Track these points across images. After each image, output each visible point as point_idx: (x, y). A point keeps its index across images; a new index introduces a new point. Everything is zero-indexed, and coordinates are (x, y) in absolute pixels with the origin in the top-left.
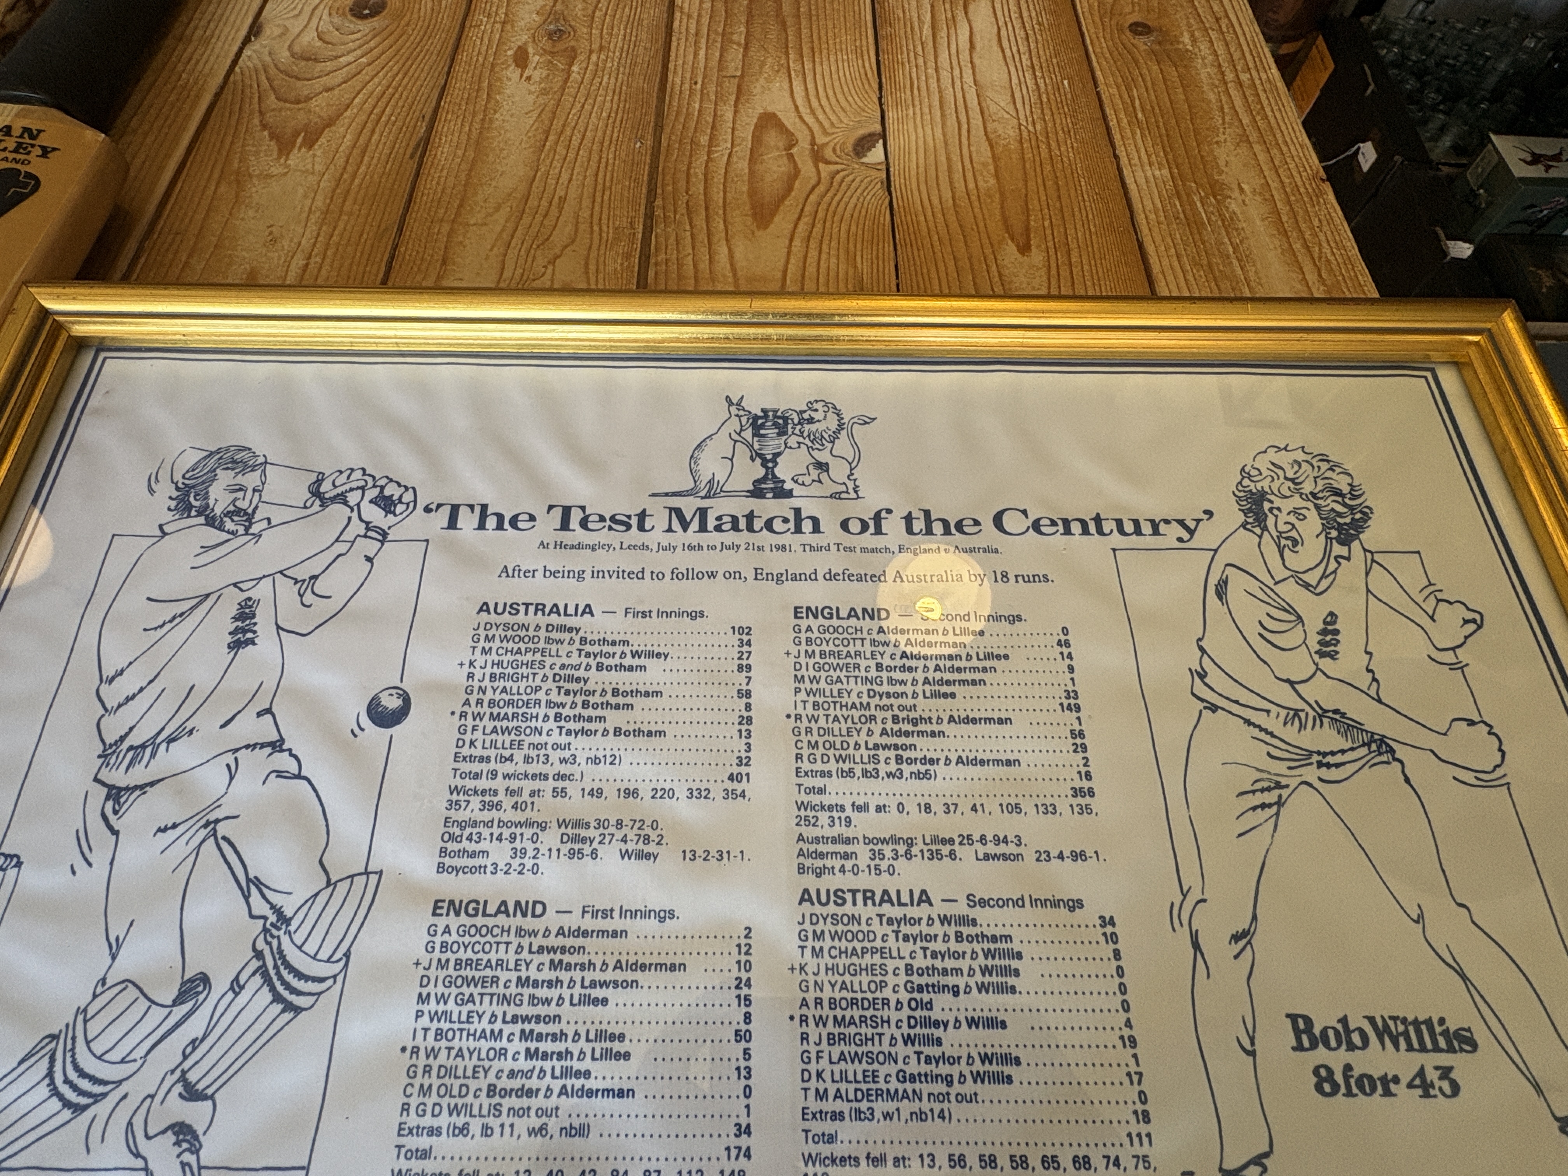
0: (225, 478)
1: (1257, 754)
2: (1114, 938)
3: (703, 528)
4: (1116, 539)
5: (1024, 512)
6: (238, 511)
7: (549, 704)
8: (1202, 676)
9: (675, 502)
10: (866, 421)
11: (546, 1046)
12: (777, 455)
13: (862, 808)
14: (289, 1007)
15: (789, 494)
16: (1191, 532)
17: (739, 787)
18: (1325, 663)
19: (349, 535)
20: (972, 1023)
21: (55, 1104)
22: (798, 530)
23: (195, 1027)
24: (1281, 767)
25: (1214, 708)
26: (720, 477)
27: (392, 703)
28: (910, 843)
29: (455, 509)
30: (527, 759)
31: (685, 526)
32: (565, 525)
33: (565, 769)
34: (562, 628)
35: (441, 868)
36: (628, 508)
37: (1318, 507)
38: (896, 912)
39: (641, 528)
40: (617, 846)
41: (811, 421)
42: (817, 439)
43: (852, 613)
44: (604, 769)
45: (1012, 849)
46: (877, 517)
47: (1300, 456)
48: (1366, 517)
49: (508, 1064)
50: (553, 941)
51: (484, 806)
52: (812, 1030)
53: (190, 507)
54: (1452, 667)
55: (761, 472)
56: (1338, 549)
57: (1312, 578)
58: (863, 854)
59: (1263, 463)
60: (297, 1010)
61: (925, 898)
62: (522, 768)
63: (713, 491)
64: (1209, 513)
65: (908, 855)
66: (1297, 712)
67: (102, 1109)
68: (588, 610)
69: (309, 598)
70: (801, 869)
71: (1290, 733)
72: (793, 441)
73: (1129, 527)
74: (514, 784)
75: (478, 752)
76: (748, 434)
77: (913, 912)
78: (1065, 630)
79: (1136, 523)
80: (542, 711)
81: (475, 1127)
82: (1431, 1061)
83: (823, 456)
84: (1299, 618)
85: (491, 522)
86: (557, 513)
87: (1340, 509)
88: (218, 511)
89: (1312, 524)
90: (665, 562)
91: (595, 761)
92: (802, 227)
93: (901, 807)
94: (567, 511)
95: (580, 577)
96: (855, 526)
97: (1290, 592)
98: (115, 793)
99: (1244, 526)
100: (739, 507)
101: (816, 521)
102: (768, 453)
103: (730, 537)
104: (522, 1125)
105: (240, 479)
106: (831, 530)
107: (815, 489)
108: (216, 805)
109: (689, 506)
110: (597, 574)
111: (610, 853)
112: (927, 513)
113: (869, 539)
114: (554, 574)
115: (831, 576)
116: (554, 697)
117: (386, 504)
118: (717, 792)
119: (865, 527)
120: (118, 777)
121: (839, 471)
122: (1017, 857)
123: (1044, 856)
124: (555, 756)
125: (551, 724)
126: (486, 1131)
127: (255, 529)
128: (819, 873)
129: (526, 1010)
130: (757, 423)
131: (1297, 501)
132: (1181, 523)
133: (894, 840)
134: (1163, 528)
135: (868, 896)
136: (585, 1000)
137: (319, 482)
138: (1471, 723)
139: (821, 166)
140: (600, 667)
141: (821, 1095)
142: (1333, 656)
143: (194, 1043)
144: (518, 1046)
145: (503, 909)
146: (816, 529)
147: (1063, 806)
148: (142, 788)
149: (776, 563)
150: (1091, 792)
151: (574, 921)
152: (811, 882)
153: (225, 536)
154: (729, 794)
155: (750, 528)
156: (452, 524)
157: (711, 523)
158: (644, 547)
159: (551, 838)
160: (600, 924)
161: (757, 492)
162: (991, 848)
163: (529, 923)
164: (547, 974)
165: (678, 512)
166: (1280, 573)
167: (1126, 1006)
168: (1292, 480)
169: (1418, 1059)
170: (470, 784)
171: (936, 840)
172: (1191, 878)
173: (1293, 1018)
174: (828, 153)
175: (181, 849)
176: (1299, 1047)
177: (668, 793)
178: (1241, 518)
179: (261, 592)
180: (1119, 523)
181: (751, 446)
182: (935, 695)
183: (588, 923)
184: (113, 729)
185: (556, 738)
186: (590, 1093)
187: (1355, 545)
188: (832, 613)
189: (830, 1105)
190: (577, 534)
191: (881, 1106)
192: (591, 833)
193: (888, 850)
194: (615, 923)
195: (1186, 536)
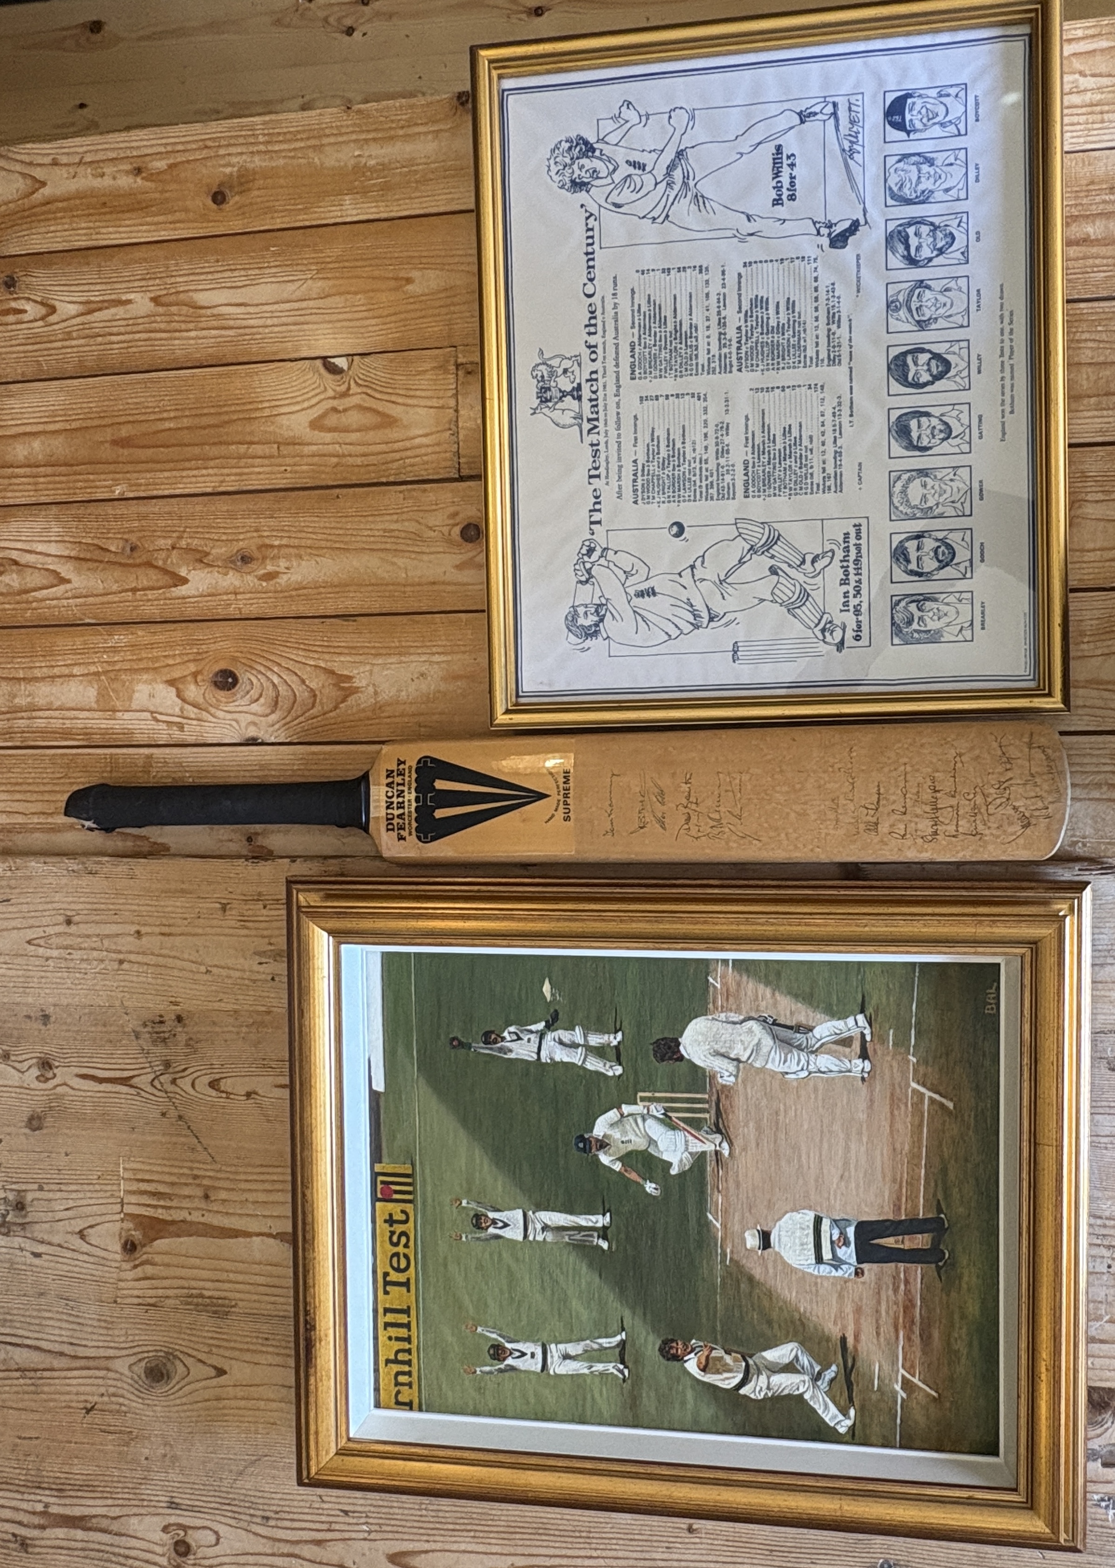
0: (581, 621)
1: (685, 202)
2: (750, 263)
3: (597, 419)
4: (596, 247)
5: (585, 285)
6: (596, 611)
7: (674, 470)
8: (654, 219)
9: (585, 432)
10: (541, 352)
11: (788, 452)
12: (560, 391)
13: (709, 352)
14: (778, 539)
15: (579, 385)
16: (591, 215)
17: (702, 397)
18: (648, 169)
19: (606, 564)
20: (778, 313)
21: (807, 603)
22: (596, 380)
23: (784, 567)
24: (689, 194)
25: (667, 216)
26: (573, 414)
27: (675, 529)
28: (720, 334)
29: (592, 523)
30: (695, 475)
31: (596, 427)
32: (598, 476)
33: (698, 460)
34: (643, 470)
35: (734, 498)
36: (589, 451)
37: (578, 158)
38: (744, 338)
39: (598, 445)
40: (725, 437)
41: (543, 377)
42: (552, 374)
43: (633, 356)
44: (698, 447)
45: (722, 297)
46: (589, 347)
47: (552, 162)
48: (582, 138)
49: (793, 464)
50: (756, 455)
51: (712, 487)
52: (782, 365)
53: (596, 631)
54: (647, 119)
55: (569, 397)
56: (597, 153)
57: (611, 168)
58: (725, 350)
59: (557, 178)
60: (779, 535)
61: (739, 328)
62: (698, 477)
63: (579, 416)
64: (582, 206)
65: (725, 334)
66: (668, 184)
67: (808, 588)
68: (635, 461)
69: (634, 572)
70: (731, 372)
71: (677, 188)
72: (553, 384)
73: (590, 241)
74: (704, 478)
75: (692, 494)
76: (550, 404)
77: (744, 333)
78: (637, 271)
79: (588, 237)
80: (676, 473)
81: (810, 471)
82: (785, 162)
83: (560, 371)
84: (629, 176)
85: (597, 507)
86: (592, 480)
87: (578, 149)
88: (596, 619)
89: (584, 161)
90: (613, 433)
91: (694, 450)
92: (400, 400)
93: (708, 337)
94: (591, 477)
95: (620, 467)
96: (593, 356)
97: (618, 177)
98: (711, 619)
99: (588, 192)
100: (586, 405)
101: (592, 373)
102: (559, 395)
103: (601, 408)
104: (810, 457)
105: (581, 615)
106: (597, 365)
107: (577, 373)
108: (714, 583)
109: (586, 426)
110: (619, 459)
111: (727, 439)
112: (586, 326)
113: (600, 350)
114: (620, 477)
115: (617, 365)
116: (671, 468)
117: (591, 551)
118: (705, 404)
119: (594, 352)
120: (705, 621)
121: (567, 364)
122: (724, 295)
123: (724, 286)
124: (693, 465)
125: (681, 468)
126: (812, 467)
127: (604, 601)
128: (731, 366)
129: (777, 461)
130: (544, 401)
131: (575, 167)
132: (587, 218)
133: (720, 340)
134: (590, 226)
135: (739, 348)
136: (774, 441)
137: (581, 582)
138: (670, 117)
139: (351, 392)
140: (658, 453)
141: (800, 362)
142: (644, 165)
143: (790, 565)
144: (788, 462)
145: (746, 474)
146: (596, 372)
147: (706, 277)
148: (709, 610)
149: (611, 389)
150: (701, 267)
151: (750, 449)
152: (735, 369)
153: (608, 614)
154: (705, 400)
155: (596, 400)
156: (599, 522)
157: (595, 416)
158: (606, 443)
159: (722, 461)
160: (750, 441)
161: (579, 398)
162: (722, 304)
163: (751, 465)
164: (766, 456)
165: (589, 431)
166: (609, 180)
167: (771, 261)
168: (565, 167)
169: (785, 166)
170: (704, 494)
171: (719, 324)
172: (729, 233)
173: (774, 205)
174: (343, 388)
175: (730, 590)
176: (782, 204)
177: (705, 421)
178: (584, 192)
179: (631, 591)
180: (588, 245)
181: (556, 403)
182: (665, 323)
183: (750, 444)
184: (687, 628)
185: (686, 466)
186: (801, 436)
187: (595, 146)
188: (633, 366)
189: (802, 359)
190: (602, 471)
191: (802, 343)
192: (720, 448)
193: (723, 342)
194: (750, 435)
195: (593, 218)
